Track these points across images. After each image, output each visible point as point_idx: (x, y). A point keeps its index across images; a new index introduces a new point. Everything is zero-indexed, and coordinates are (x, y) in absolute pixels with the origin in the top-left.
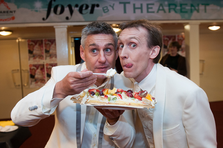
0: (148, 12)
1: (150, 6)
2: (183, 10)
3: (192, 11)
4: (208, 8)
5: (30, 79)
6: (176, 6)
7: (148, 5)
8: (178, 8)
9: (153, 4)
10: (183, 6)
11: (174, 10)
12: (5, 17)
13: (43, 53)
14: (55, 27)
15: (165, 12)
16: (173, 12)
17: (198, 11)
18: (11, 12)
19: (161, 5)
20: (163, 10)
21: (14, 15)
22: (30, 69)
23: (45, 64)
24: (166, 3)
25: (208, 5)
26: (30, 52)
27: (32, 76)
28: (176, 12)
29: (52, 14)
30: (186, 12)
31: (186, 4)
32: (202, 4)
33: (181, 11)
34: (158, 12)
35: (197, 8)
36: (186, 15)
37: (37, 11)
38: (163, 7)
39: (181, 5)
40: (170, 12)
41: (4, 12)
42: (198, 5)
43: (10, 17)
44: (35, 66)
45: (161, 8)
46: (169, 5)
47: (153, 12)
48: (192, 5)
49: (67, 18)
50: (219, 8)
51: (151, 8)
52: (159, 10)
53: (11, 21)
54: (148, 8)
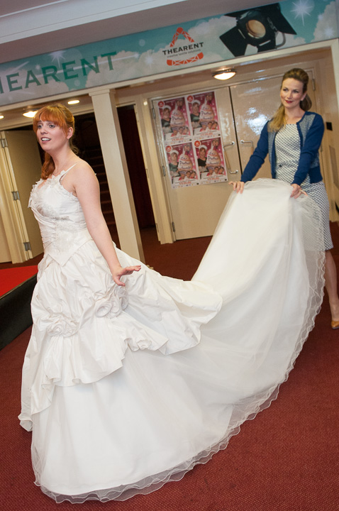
0: (11, 89)
1: (12, 79)
2: (69, 74)
3: (85, 72)
4: (114, 59)
6: (56, 69)
7: (9, 77)
8: (61, 71)
9: (17, 75)
10: (68, 67)
11: (53, 76)
15: (39, 84)
16: (52, 81)
17: (97, 70)
19: (30, 73)
20: (35, 80)
24: (38, 67)
25: (114, 53)
28: (57, 80)
30: (76, 76)
31: (73, 62)
32: (103, 56)
33: (67, 77)
34: (27, 87)
35: (94, 65)
36: (77, 82)
38: (33, 76)
39: (64, 65)
40: (46, 82)
42: (95, 58)
45: (31, 78)
46: (44, 70)
47: (20, 88)
48: (84, 62)
50: (136, 55)
51: (16, 82)
52: (28, 82)
54: (10, 83)
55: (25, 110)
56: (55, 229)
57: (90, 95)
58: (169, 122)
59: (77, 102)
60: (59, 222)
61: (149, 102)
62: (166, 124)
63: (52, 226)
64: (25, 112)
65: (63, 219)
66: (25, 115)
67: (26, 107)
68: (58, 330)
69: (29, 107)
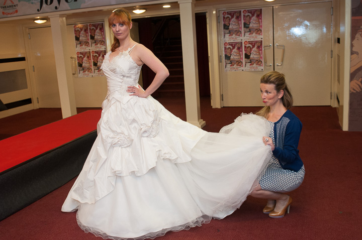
5: (78, 68)
12: (11, 11)
13: (88, 39)
14: (49, 17)
18: (15, 6)
21: (18, 8)
22: (78, 57)
23: (91, 51)
26: (77, 39)
27: (80, 65)
29: (44, 5)
37: (32, 3)
41: (10, 6)
43: (14, 10)
44: (81, 53)
49: (56, 8)
53: (15, 14)
55: (134, 8)
56: (122, 82)
57: (179, 3)
58: (229, 26)
59: (169, 6)
60: (125, 78)
61: (216, 12)
62: (226, 27)
63: (120, 80)
64: (134, 9)
65: (128, 77)
66: (134, 11)
67: (135, 6)
68: (119, 143)
69: (137, 7)
